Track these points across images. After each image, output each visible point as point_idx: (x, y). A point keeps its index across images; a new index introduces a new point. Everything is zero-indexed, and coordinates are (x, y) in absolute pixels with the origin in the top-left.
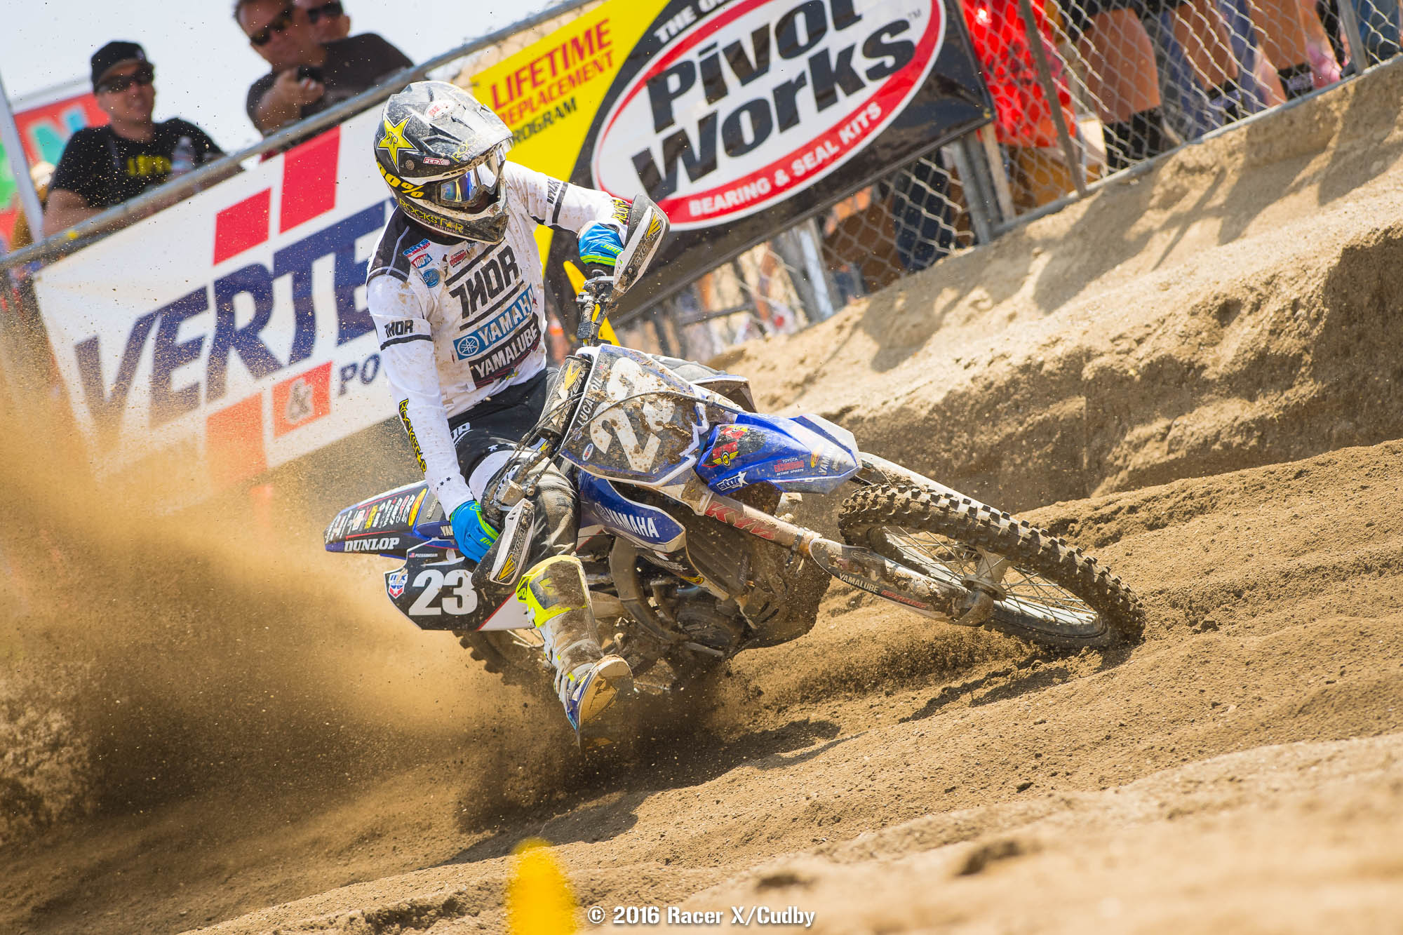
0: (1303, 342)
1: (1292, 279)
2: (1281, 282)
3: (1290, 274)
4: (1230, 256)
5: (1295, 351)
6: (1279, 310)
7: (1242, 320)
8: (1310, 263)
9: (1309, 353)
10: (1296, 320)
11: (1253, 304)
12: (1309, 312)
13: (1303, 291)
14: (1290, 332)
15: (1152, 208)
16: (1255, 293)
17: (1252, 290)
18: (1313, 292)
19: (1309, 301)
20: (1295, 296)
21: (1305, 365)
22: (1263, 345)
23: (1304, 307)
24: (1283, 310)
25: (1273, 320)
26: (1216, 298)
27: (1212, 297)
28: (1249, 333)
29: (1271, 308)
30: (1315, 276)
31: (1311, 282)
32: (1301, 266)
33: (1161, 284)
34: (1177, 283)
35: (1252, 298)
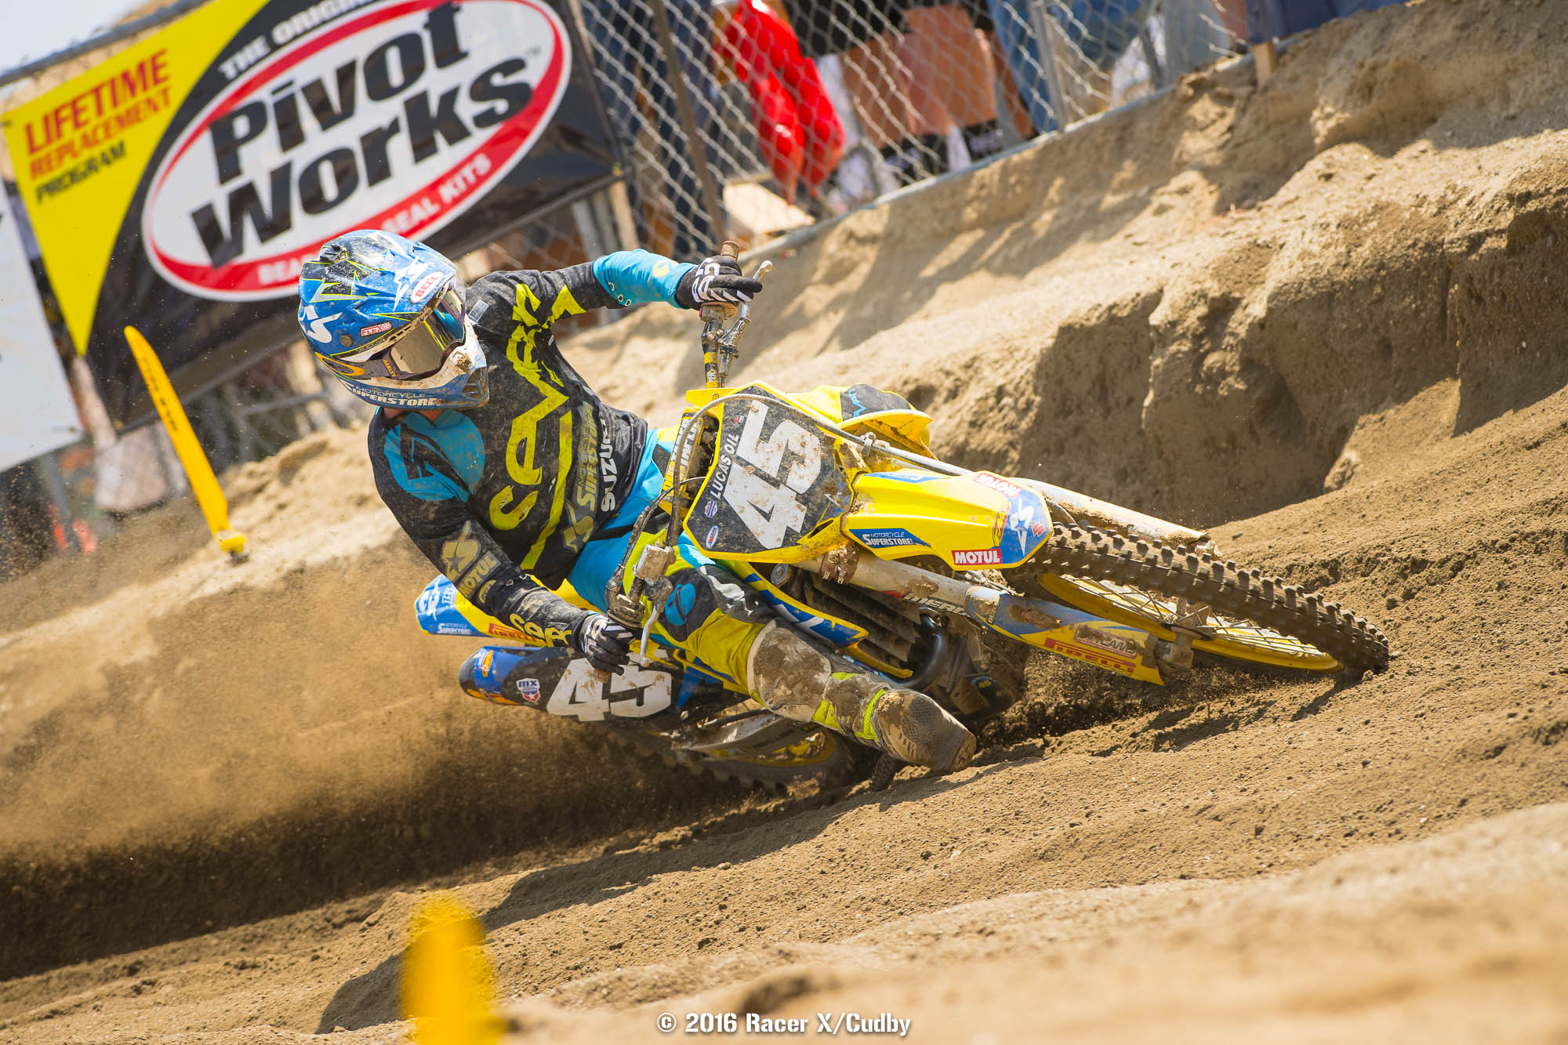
0: (1009, 436)
1: (996, 362)
2: (983, 365)
3: (995, 356)
4: (921, 334)
5: (999, 446)
6: (981, 399)
7: (936, 409)
8: (1018, 343)
9: (1015, 448)
10: (1001, 410)
11: (950, 391)
12: (1016, 401)
13: (1010, 376)
14: (994, 424)
15: (815, 284)
16: (952, 378)
17: (948, 374)
18: (1022, 377)
19: (1017, 388)
20: (1000, 382)
21: (1011, 463)
22: (961, 439)
23: (1010, 395)
24: (986, 398)
25: (975, 409)
26: (906, 383)
27: (901, 382)
28: (945, 425)
29: (972, 395)
30: (1023, 359)
31: (1018, 366)
32: (1006, 346)
33: (838, 367)
34: (857, 366)
35: (949, 383)
